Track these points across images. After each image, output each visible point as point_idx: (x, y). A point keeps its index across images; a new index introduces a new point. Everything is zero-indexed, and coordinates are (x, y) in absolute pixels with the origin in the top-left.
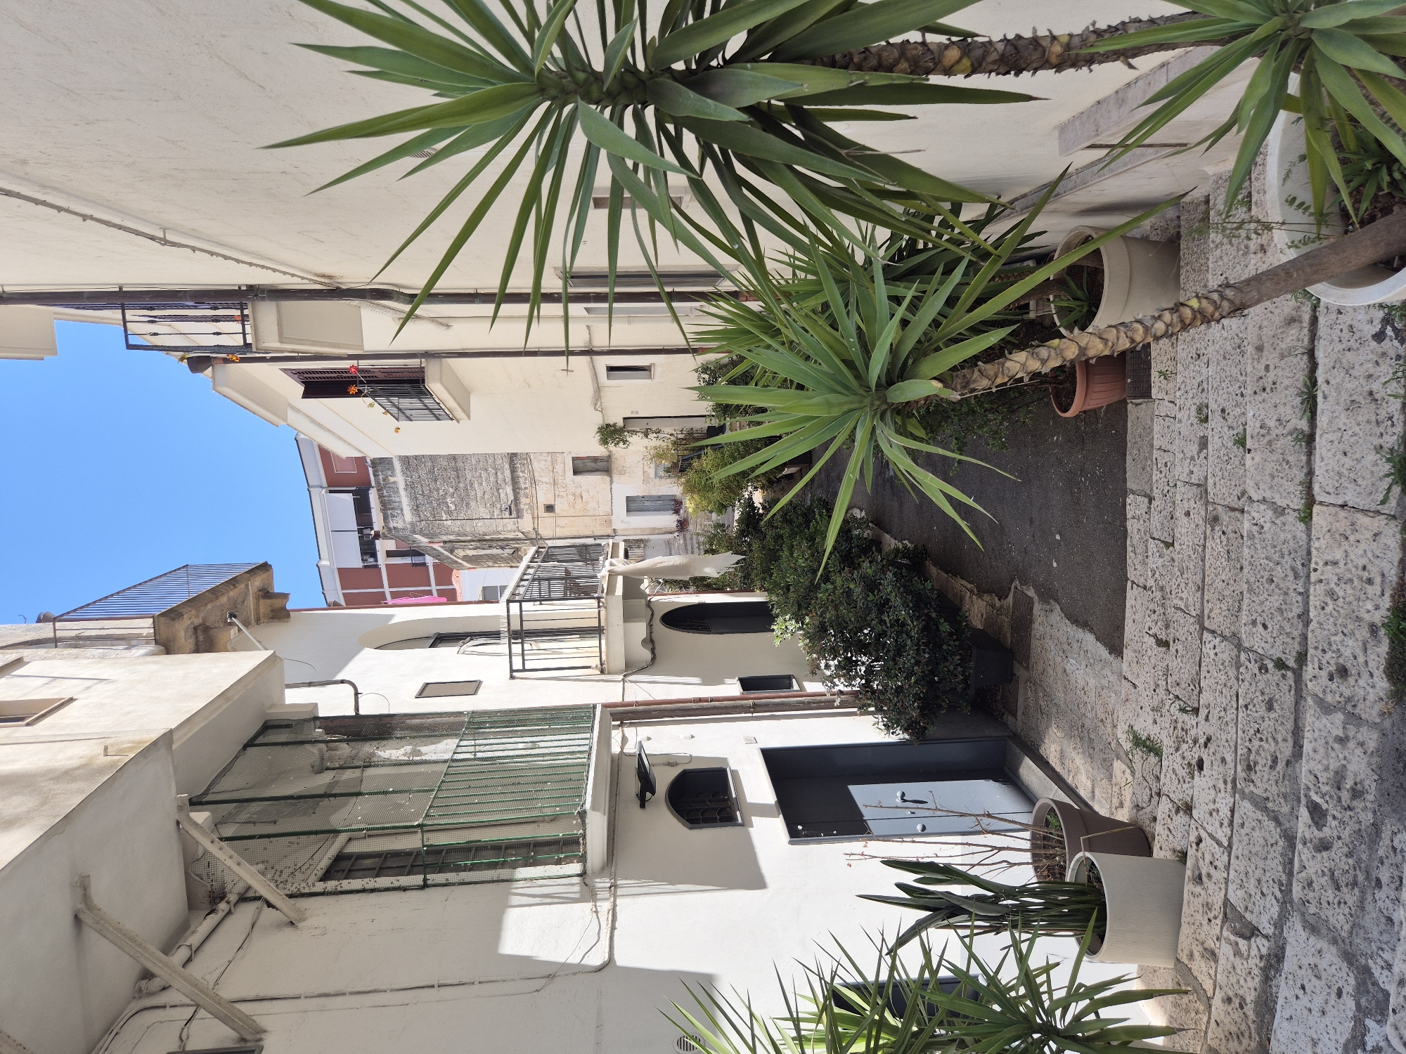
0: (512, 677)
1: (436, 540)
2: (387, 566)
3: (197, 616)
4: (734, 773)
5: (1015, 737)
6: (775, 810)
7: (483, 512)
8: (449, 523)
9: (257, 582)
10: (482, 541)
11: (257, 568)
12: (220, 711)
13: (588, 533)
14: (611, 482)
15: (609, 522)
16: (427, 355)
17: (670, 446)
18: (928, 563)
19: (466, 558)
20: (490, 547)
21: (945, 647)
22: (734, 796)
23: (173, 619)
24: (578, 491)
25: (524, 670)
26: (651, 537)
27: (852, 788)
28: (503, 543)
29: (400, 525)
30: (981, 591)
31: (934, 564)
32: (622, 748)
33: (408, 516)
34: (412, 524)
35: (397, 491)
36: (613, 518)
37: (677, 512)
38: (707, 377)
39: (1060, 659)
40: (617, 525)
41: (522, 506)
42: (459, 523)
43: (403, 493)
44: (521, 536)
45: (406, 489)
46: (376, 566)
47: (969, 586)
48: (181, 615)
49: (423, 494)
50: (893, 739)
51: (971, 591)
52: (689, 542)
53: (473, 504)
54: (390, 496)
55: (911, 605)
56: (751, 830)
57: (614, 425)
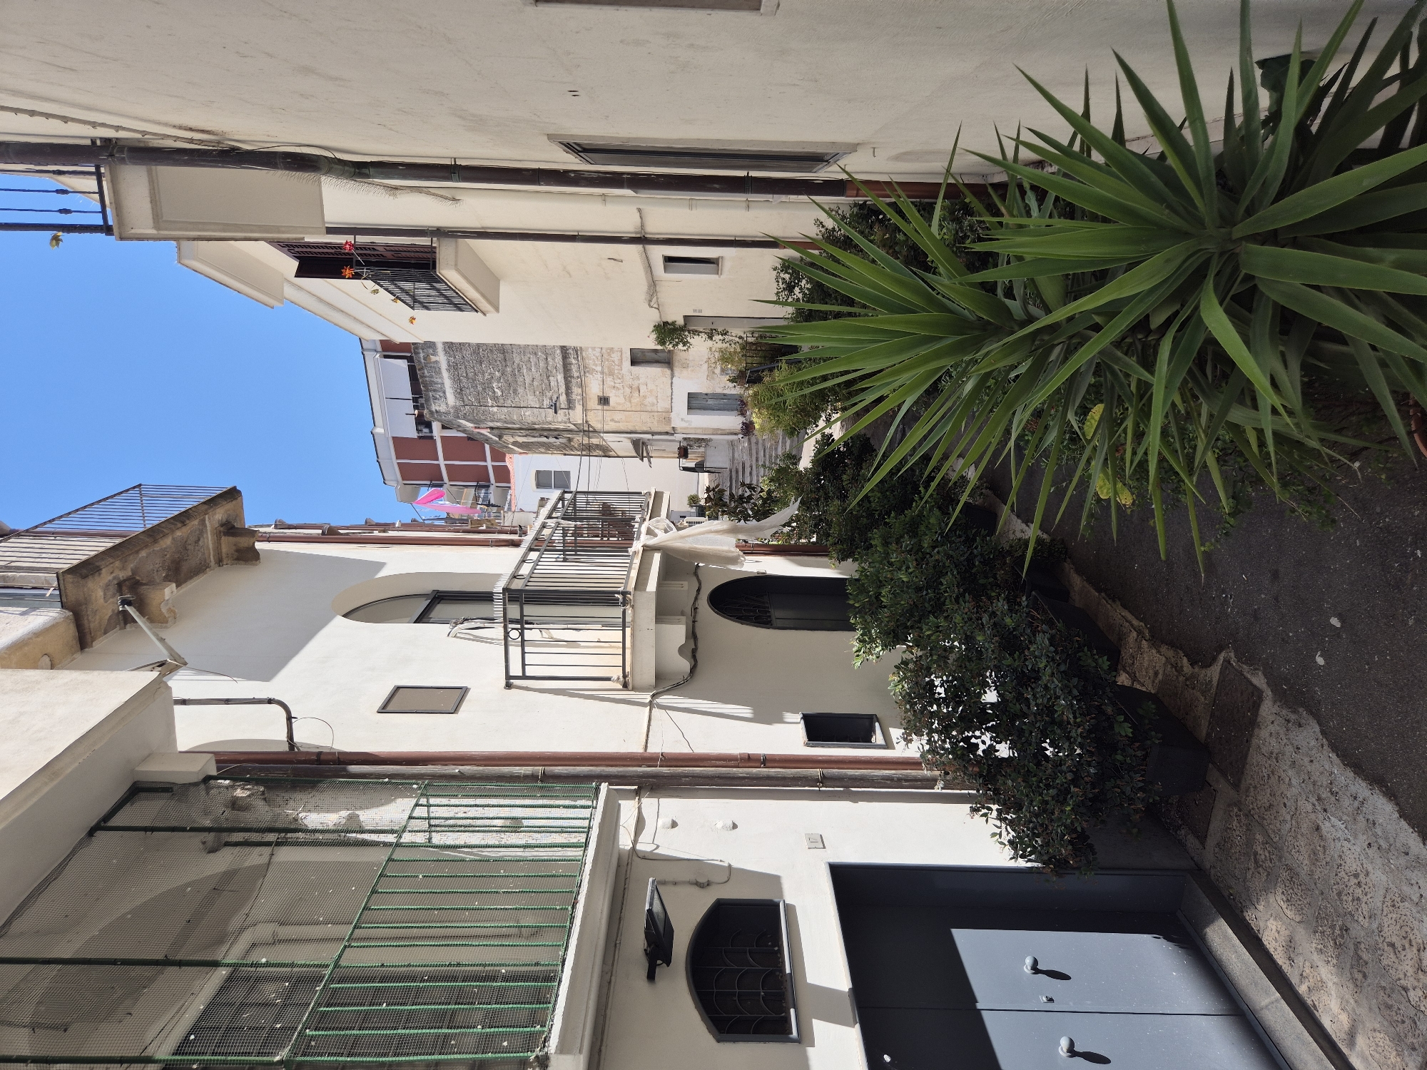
0: (509, 686)
1: (482, 426)
2: (442, 438)
3: (123, 568)
4: (790, 909)
5: (1199, 872)
6: (848, 1007)
7: (532, 400)
8: (495, 409)
9: (219, 515)
10: (531, 430)
11: (220, 496)
12: (35, 799)
13: (645, 429)
14: (672, 376)
15: (668, 420)
16: (440, 233)
17: (739, 350)
18: (1068, 566)
19: (515, 443)
20: (541, 436)
21: (1119, 757)
22: (788, 971)
23: (85, 577)
24: (636, 383)
25: (524, 677)
26: (712, 437)
27: (955, 932)
28: (557, 433)
29: (443, 408)
30: (1157, 639)
31: (1078, 572)
32: (635, 842)
33: (451, 399)
34: (457, 409)
35: (439, 372)
36: (673, 415)
37: (743, 414)
38: (787, 277)
39: (1310, 808)
40: (676, 423)
41: (574, 397)
42: (505, 410)
43: (445, 374)
44: (572, 427)
45: (448, 370)
46: (431, 438)
47: (1135, 622)
48: (98, 570)
49: (467, 377)
50: (1021, 863)
51: (1140, 632)
52: (754, 447)
53: (521, 390)
54: (432, 377)
55: (1075, 692)
56: (810, 1050)
57: (673, 323)
